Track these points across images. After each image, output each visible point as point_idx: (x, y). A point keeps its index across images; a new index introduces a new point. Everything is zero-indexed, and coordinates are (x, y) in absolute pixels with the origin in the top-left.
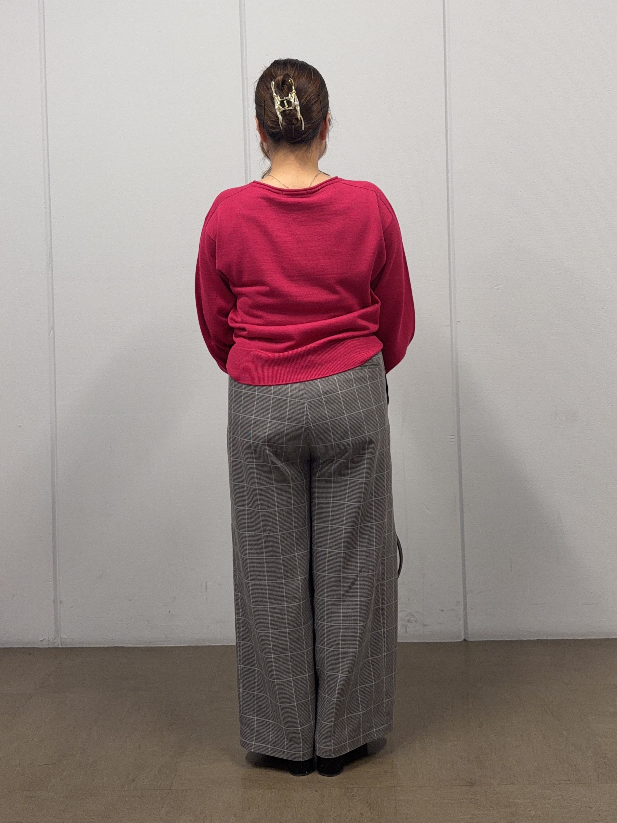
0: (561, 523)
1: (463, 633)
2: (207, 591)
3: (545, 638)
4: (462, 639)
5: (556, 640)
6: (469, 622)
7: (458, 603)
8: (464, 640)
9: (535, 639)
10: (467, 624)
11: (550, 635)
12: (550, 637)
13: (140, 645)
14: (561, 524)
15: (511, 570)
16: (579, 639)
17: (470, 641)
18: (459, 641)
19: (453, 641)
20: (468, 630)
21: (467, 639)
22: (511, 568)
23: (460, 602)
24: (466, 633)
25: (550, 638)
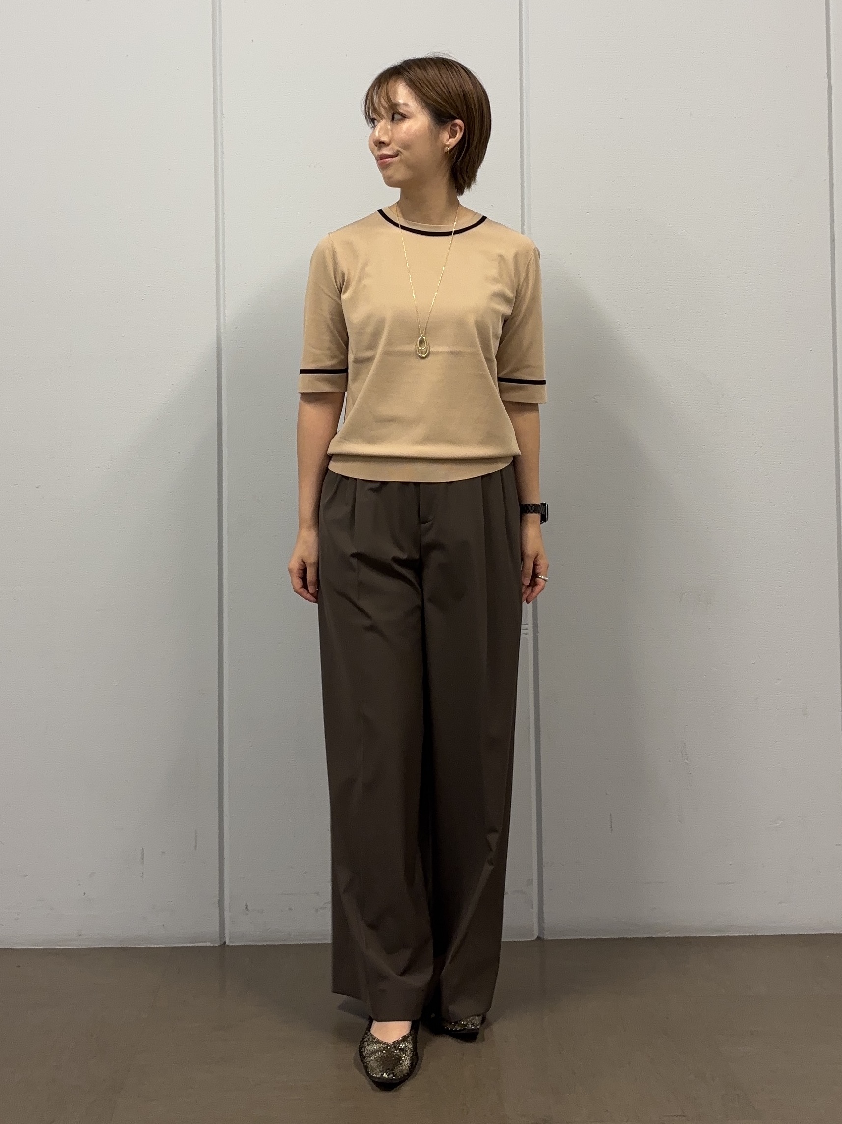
0: (687, 759)
1: (536, 927)
2: (143, 863)
3: (660, 935)
4: (535, 937)
5: (676, 937)
6: (545, 910)
7: (530, 882)
8: (539, 938)
9: (645, 936)
10: (543, 912)
11: (667, 931)
12: (667, 933)
13: (36, 946)
14: (687, 761)
15: (612, 831)
16: (712, 937)
17: (548, 940)
18: (529, 940)
19: (521, 940)
20: (544, 923)
21: (541, 936)
22: (611, 827)
23: (532, 879)
24: (541, 928)
25: (668, 935)
